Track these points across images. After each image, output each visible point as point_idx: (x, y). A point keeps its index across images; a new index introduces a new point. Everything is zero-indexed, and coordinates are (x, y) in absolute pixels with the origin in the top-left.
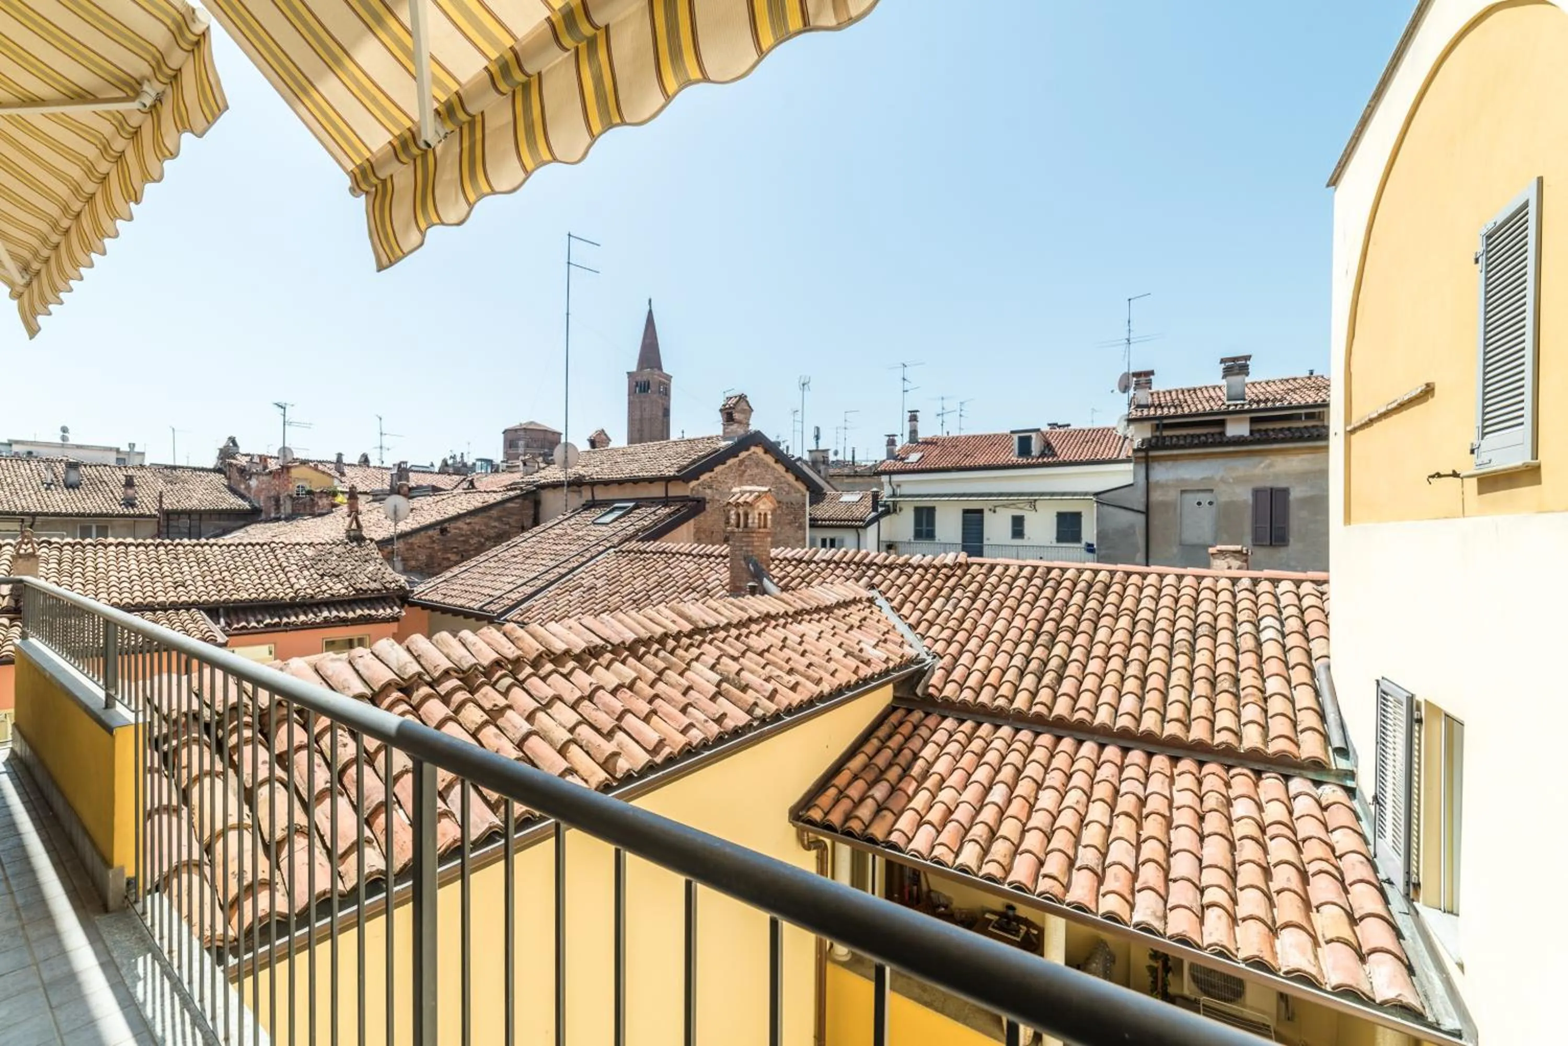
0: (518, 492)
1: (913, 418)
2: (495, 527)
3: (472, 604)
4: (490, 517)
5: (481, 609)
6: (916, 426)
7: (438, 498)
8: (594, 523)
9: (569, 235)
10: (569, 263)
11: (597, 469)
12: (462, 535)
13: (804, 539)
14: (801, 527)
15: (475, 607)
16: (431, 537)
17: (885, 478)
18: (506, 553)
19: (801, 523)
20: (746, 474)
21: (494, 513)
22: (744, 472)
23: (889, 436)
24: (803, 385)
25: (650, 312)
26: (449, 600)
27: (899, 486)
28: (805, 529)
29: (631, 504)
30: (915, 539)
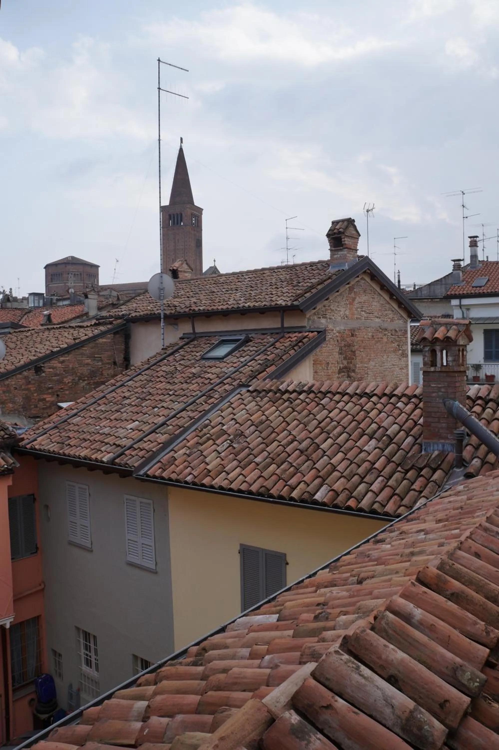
0: (109, 326)
1: (474, 243)
2: (88, 364)
3: (99, 456)
4: (82, 354)
5: (112, 462)
6: (476, 251)
7: (22, 336)
8: (203, 358)
9: (159, 60)
10: (159, 88)
11: (194, 300)
12: (56, 375)
13: (407, 366)
14: (404, 355)
15: (105, 459)
16: (26, 378)
17: (455, 302)
18: (114, 394)
19: (404, 351)
20: (356, 301)
21: (87, 350)
22: (354, 299)
23: (454, 261)
24: (368, 211)
25: (181, 150)
26: (67, 451)
27: (468, 309)
28: (407, 356)
29: (242, 337)
30: (485, 361)
